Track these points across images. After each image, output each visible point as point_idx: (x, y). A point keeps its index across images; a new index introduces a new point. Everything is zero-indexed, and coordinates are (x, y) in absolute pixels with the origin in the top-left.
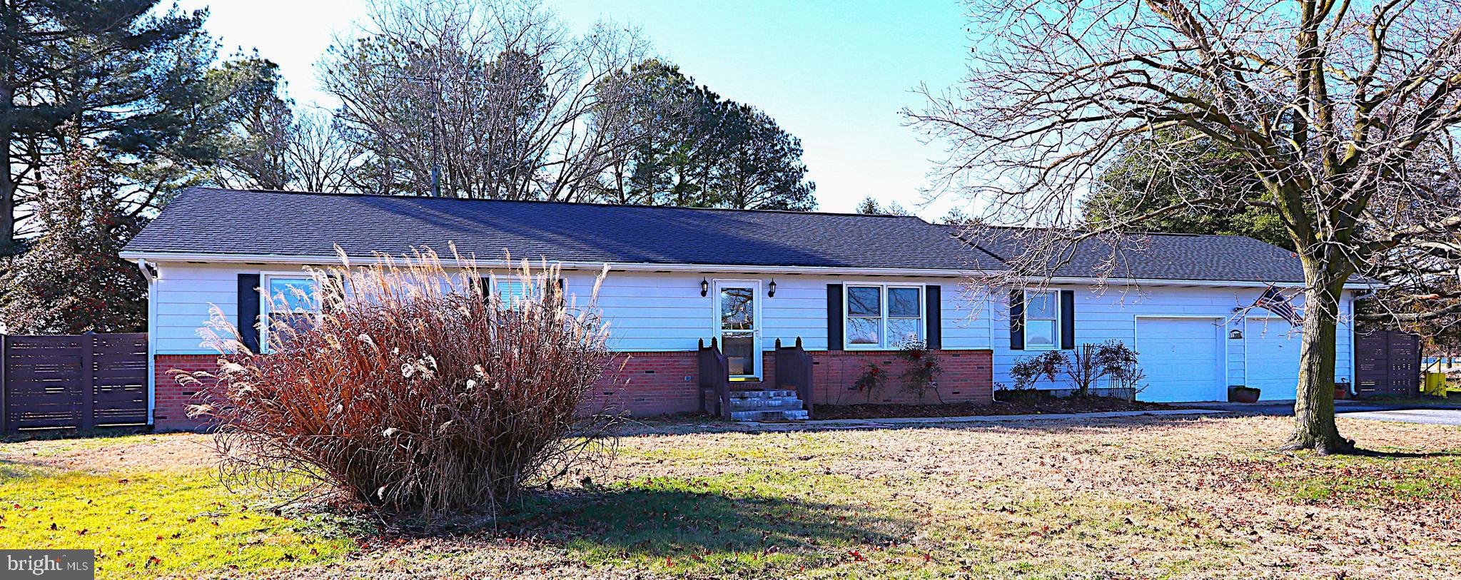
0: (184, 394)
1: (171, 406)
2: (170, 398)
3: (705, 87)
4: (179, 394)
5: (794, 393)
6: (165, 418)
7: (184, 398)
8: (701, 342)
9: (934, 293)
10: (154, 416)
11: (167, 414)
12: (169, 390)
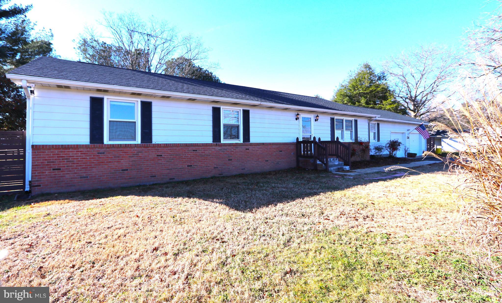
0: (53, 170)
1: (44, 178)
2: (43, 173)
3: (199, 66)
4: (51, 170)
5: (338, 159)
6: (40, 186)
7: (54, 172)
8: (297, 139)
9: (356, 121)
10: (30, 185)
11: (42, 183)
12: (42, 168)
